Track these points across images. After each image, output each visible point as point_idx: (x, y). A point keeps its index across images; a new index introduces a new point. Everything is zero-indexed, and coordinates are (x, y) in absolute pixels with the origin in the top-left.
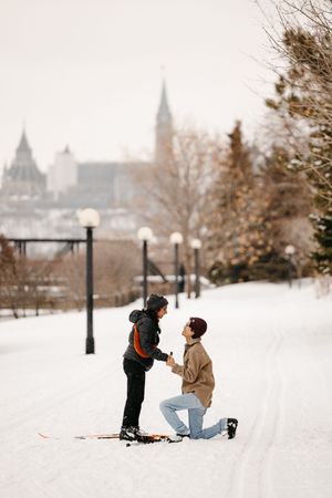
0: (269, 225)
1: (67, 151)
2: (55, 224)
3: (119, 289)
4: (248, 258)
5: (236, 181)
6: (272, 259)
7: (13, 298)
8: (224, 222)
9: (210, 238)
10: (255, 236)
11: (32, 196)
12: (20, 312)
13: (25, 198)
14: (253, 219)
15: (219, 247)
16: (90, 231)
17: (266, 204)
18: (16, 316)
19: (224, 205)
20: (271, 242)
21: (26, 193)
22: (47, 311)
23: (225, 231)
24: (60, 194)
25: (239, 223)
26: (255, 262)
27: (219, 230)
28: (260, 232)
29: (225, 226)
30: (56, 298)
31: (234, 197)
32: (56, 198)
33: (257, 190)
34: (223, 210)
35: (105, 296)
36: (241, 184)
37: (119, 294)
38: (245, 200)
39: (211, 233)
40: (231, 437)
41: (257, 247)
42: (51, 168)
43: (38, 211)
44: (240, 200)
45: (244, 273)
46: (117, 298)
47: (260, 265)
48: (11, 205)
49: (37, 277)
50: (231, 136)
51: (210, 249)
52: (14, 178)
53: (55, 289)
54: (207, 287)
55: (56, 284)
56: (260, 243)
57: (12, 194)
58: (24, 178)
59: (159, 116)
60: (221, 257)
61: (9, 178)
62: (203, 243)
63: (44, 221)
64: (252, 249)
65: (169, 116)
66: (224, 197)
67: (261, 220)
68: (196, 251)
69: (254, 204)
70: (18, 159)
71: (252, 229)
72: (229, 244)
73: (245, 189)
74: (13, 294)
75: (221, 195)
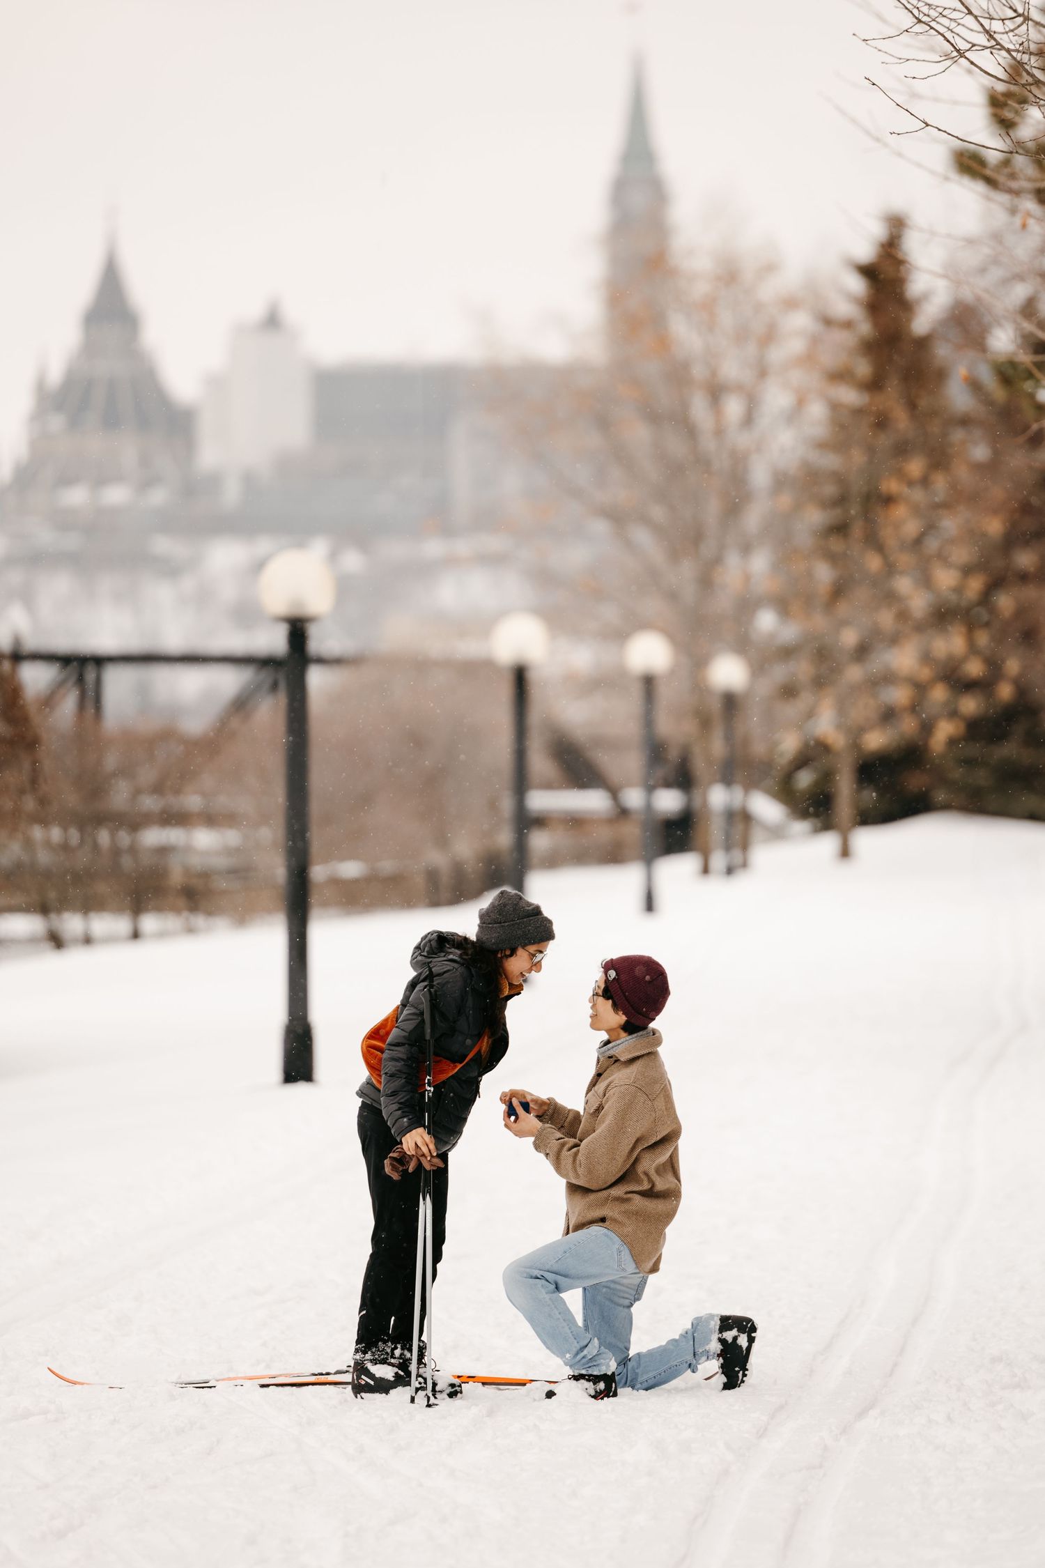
0: (1005, 602)
1: (272, 321)
2: (228, 592)
3: (442, 841)
4: (927, 728)
5: (884, 441)
6: (1019, 729)
7: (47, 875)
8: (839, 591)
9: (787, 653)
10: (952, 643)
11: (146, 484)
12: (72, 924)
13: (116, 495)
14: (946, 578)
15: (820, 683)
16: (298, 630)
17: (995, 527)
18: (56, 941)
19: (839, 529)
20: (1013, 666)
21: (116, 478)
22: (171, 922)
23: (844, 623)
24: (249, 480)
25: (891, 597)
26: (952, 742)
27: (820, 622)
28: (971, 627)
29: (843, 609)
30: (206, 875)
31: (875, 500)
32: (231, 494)
33: (962, 473)
34: (836, 545)
35: (387, 866)
36: (902, 450)
37: (437, 859)
38: (916, 510)
39: (790, 632)
40: (732, 1383)
41: (962, 685)
42: (215, 383)
43: (163, 545)
44: (900, 511)
45: (915, 782)
46: (432, 876)
47: (975, 749)
48: (63, 521)
49: (137, 792)
50: (868, 272)
51: (789, 691)
52: (75, 423)
53: (204, 840)
54: (776, 834)
55: (210, 819)
56: (974, 668)
57: (66, 480)
58: (111, 421)
59: (620, 189)
60: (826, 725)
61: (57, 422)
62: (758, 667)
63: (188, 584)
64: (939, 694)
65: (658, 193)
66: (841, 500)
67: (975, 585)
68: (731, 702)
69: (950, 524)
70: (90, 348)
71: (942, 616)
72: (854, 673)
73: (915, 467)
74: (44, 858)
75: (830, 490)
